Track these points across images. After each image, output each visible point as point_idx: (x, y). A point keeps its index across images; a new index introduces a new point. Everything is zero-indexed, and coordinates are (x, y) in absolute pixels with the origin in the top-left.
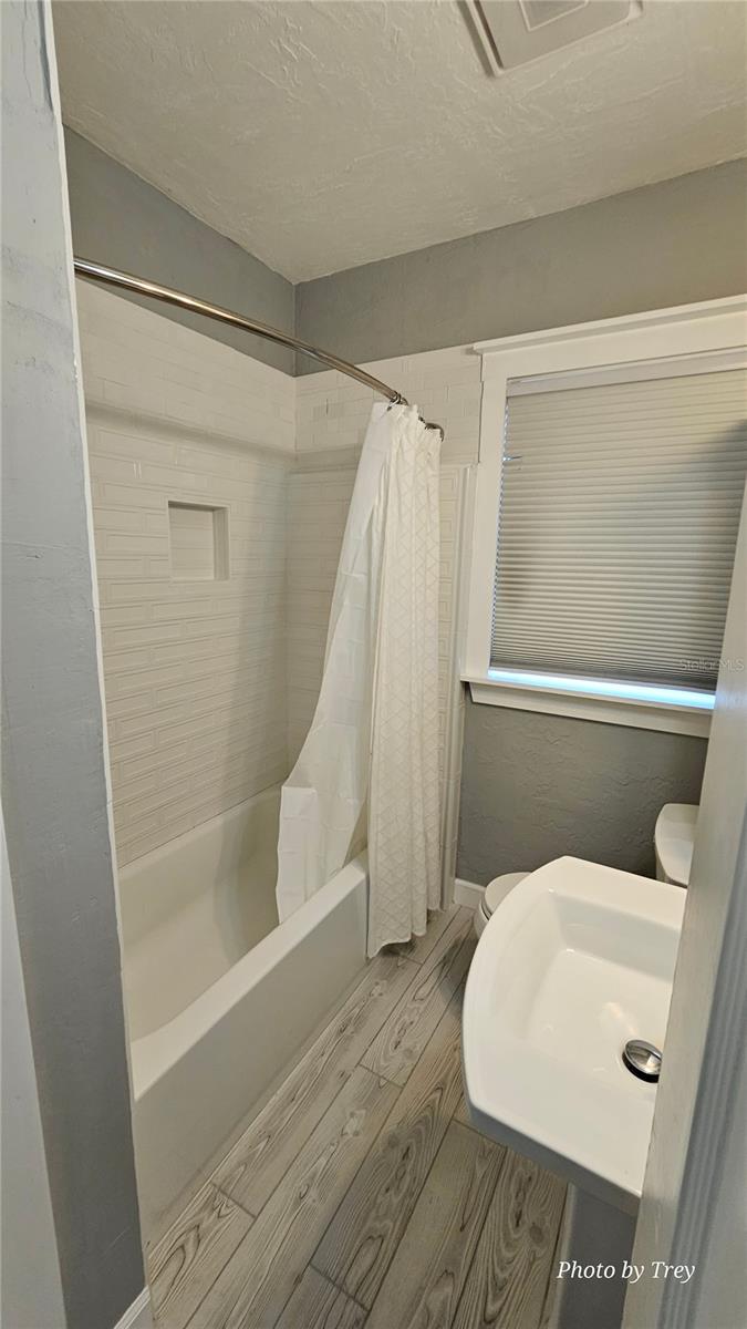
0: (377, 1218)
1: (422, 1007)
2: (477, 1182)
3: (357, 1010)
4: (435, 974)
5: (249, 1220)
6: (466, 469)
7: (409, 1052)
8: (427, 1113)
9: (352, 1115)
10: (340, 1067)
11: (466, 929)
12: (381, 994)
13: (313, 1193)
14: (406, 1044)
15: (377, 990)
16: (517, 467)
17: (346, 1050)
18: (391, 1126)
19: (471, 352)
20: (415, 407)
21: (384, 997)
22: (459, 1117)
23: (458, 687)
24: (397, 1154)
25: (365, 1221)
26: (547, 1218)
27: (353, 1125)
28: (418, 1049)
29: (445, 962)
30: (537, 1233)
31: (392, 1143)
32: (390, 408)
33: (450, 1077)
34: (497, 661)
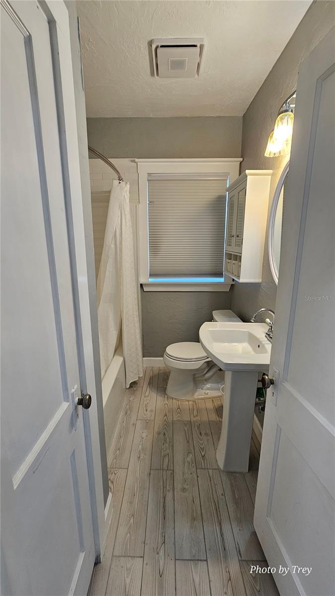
0: (164, 452)
1: (149, 398)
2: (187, 432)
3: (128, 406)
4: (148, 388)
5: (126, 470)
6: (136, 206)
7: (152, 411)
8: (165, 422)
9: (143, 432)
10: (132, 423)
11: (151, 373)
12: (133, 399)
13: (142, 455)
14: (149, 409)
15: (131, 399)
16: (153, 205)
17: (131, 418)
18: (156, 430)
19: (134, 161)
20: (128, 183)
21: (135, 400)
22: (174, 420)
23: (139, 285)
24: (162, 436)
25: (161, 453)
26: (207, 430)
27: (144, 435)
28: (154, 409)
29: (149, 384)
30: (206, 434)
31: (159, 433)
32: (120, 183)
33: (167, 411)
34: (151, 275)
